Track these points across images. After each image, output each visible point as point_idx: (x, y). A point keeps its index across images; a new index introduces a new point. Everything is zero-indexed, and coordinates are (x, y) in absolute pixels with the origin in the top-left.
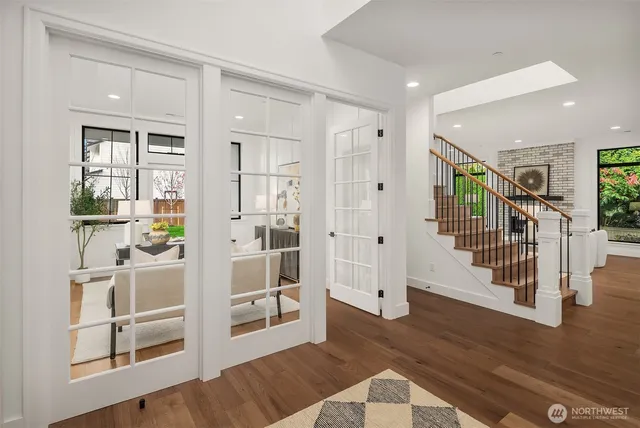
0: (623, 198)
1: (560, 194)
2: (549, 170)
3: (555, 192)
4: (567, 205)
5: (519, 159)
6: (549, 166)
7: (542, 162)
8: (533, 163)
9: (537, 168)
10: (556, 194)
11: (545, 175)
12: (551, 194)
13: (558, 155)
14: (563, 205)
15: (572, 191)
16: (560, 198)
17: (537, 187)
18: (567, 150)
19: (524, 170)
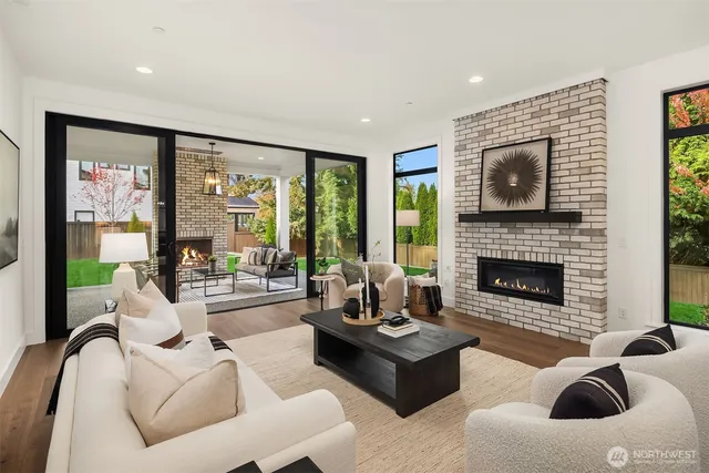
0: (694, 217)
1: (574, 207)
2: (550, 152)
3: (563, 205)
4: (590, 232)
5: (491, 131)
6: (550, 141)
7: (536, 134)
8: (518, 137)
9: (527, 149)
10: (565, 207)
11: (542, 163)
12: (555, 207)
13: (569, 113)
14: (582, 232)
15: (601, 199)
16: (573, 218)
17: (525, 192)
18: (589, 99)
19: (499, 156)
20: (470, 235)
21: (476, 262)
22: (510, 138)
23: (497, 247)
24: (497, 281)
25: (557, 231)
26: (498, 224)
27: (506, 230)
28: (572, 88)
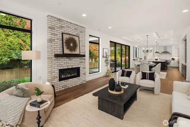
14: (83, 59)
18: (84, 31)
19: (68, 36)
20: (56, 62)
21: (58, 71)
22: (69, 32)
23: (66, 65)
24: (63, 76)
25: (79, 59)
26: (66, 58)
27: (68, 60)
28: (82, 27)
